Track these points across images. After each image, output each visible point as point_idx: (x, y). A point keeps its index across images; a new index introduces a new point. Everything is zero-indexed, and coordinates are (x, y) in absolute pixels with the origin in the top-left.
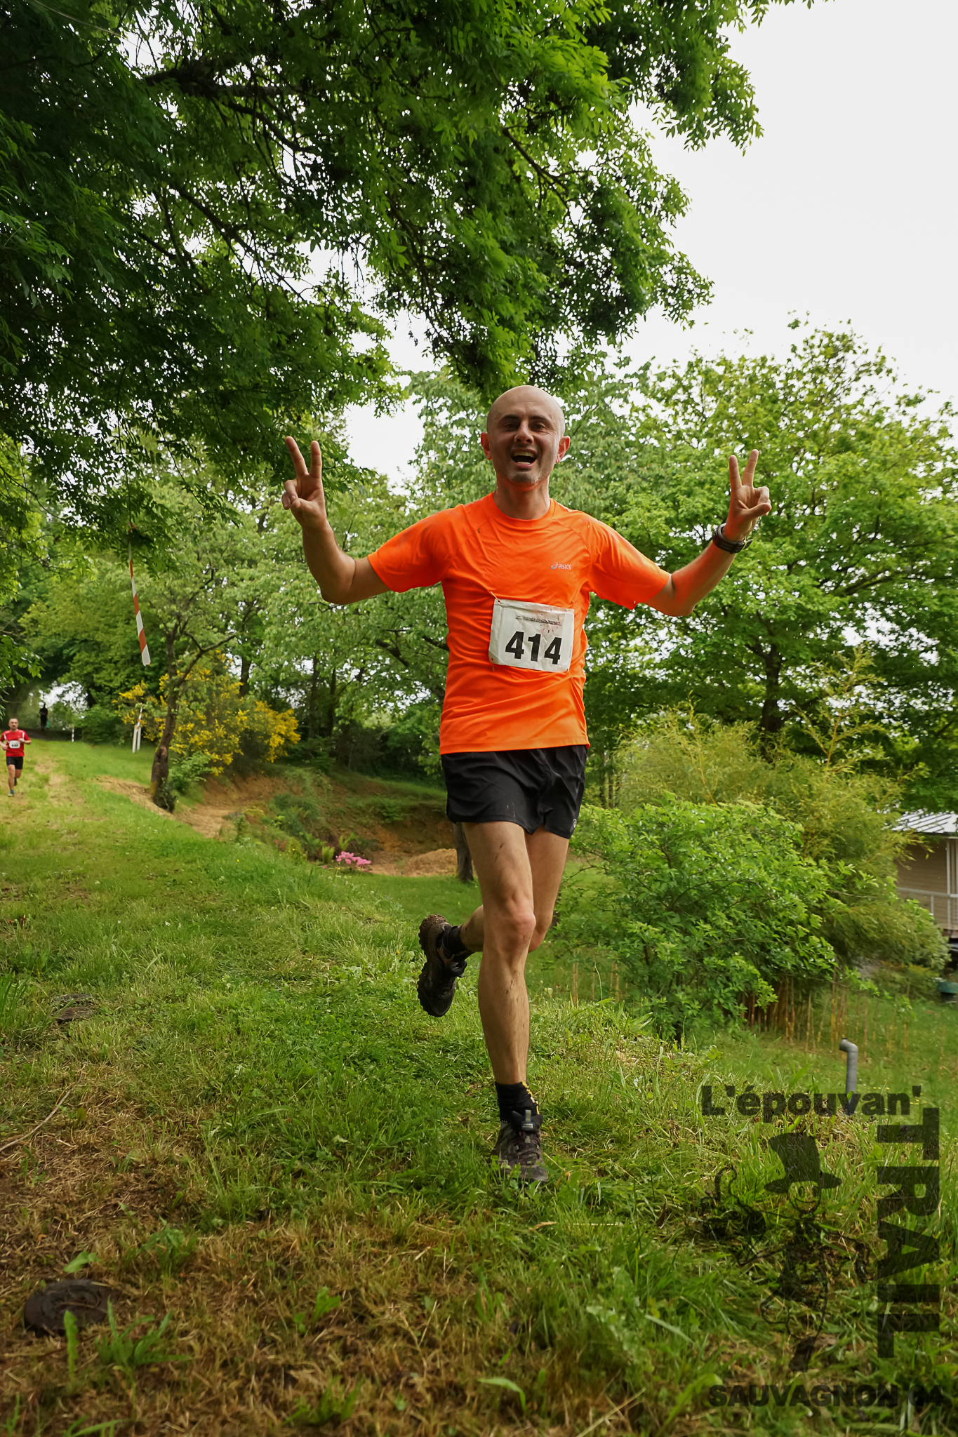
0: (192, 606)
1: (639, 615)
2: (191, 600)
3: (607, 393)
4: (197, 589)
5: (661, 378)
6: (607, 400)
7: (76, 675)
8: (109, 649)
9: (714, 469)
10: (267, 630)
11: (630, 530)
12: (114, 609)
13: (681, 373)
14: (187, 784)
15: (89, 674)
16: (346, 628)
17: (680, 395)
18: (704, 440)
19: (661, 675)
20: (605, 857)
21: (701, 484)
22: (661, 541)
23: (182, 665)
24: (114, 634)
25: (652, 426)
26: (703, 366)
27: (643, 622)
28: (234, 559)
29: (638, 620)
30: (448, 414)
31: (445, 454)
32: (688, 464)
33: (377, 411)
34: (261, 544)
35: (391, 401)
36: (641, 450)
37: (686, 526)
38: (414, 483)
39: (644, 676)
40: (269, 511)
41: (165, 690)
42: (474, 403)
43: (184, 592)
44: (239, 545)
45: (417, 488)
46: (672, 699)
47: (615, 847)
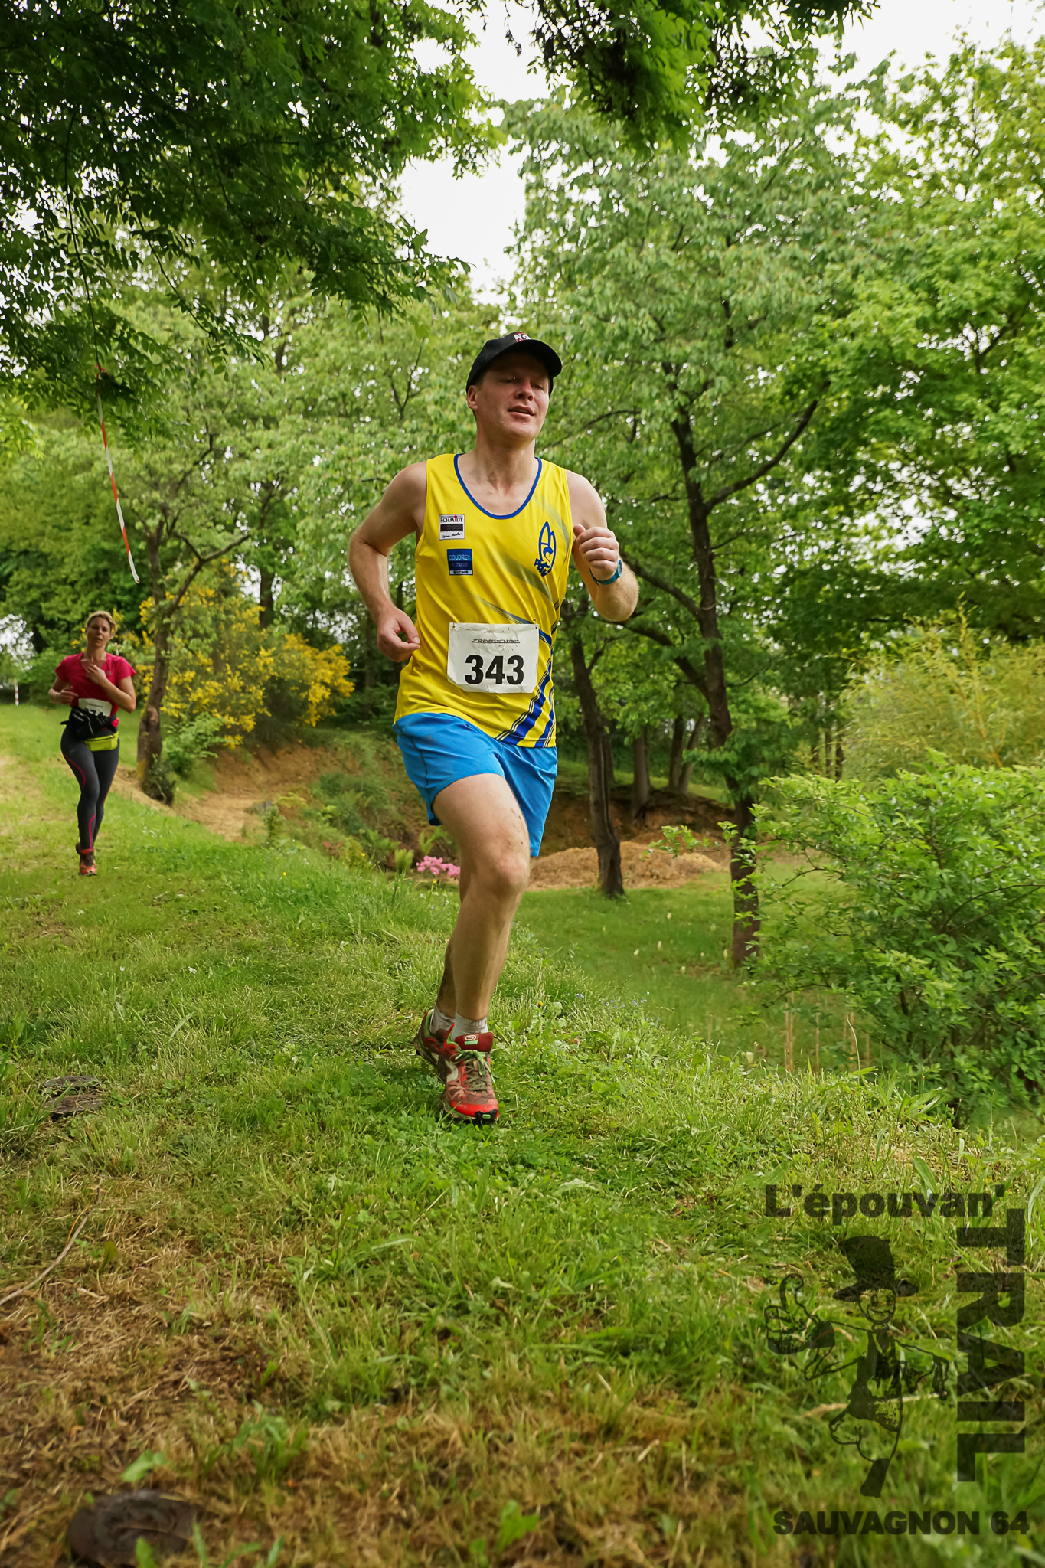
0: (182, 492)
1: (872, 476)
2: (181, 484)
3: (818, 116)
4: (189, 466)
5: (905, 87)
6: (818, 130)
7: (16, 605)
8: (61, 563)
9: (994, 233)
10: (300, 525)
11: (858, 341)
12: (65, 502)
13: (938, 75)
14: (190, 761)
15: (33, 603)
17: (939, 114)
18: (976, 188)
19: (907, 570)
20: (838, 853)
21: (973, 259)
22: (910, 356)
23: (174, 582)
24: (68, 540)
25: (890, 169)
26: (976, 62)
27: (878, 487)
28: (243, 417)
29: (870, 485)
30: (565, 168)
31: (562, 233)
32: (951, 228)
33: (456, 168)
34: (283, 391)
35: (479, 151)
36: (874, 209)
37: (948, 331)
38: (512, 284)
39: (879, 571)
40: (290, 338)
41: (149, 622)
42: (607, 145)
43: (170, 471)
44: (249, 395)
45: (517, 291)
46: (928, 607)
47: (852, 839)
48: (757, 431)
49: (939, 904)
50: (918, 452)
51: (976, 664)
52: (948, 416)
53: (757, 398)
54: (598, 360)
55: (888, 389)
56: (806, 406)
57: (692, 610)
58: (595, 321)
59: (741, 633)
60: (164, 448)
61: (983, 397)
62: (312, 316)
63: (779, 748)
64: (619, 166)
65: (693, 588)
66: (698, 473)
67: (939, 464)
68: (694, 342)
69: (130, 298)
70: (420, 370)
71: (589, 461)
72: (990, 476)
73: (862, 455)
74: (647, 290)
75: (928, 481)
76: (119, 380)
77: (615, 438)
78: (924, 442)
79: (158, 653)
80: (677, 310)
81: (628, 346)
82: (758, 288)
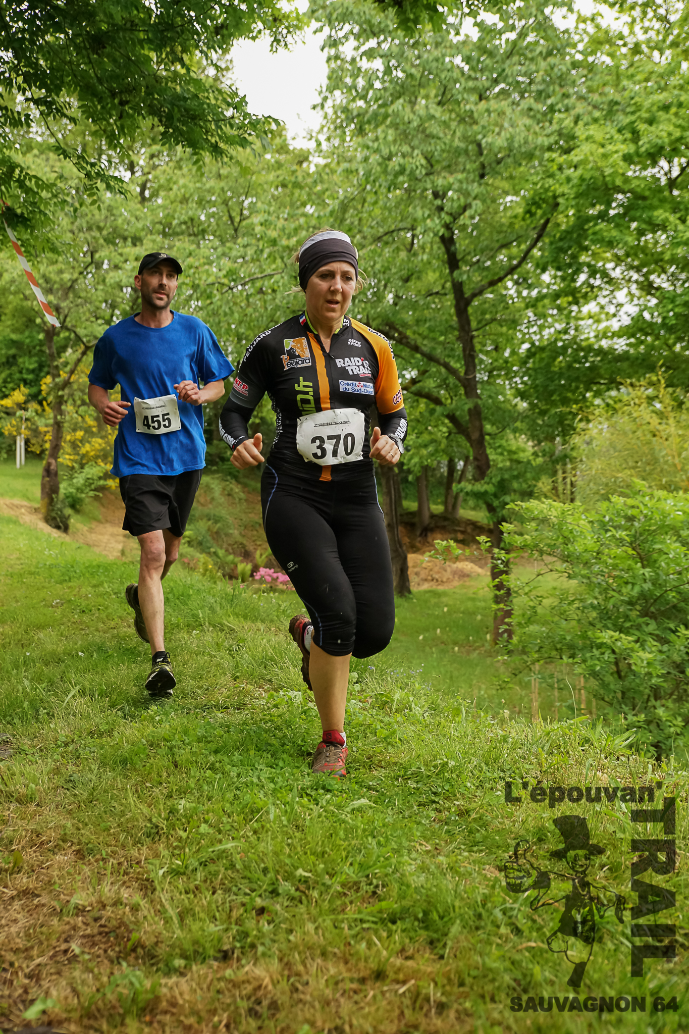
0: (71, 295)
1: (593, 273)
4: (76, 275)
6: (547, 11)
11: (579, 172)
14: (82, 500)
16: (250, 310)
18: (668, 52)
19: (621, 345)
20: (566, 558)
22: (618, 182)
23: (66, 364)
25: (603, 40)
27: (597, 282)
28: (116, 237)
29: (592, 281)
30: (356, 43)
31: (354, 93)
32: (650, 84)
33: (272, 45)
34: (146, 217)
35: (289, 32)
36: (590, 71)
37: (649, 162)
38: (319, 133)
39: (601, 347)
40: (150, 177)
41: (48, 394)
42: (387, 26)
43: (62, 279)
44: (120, 221)
45: (322, 138)
46: (637, 372)
47: (577, 547)
48: (505, 242)
49: (643, 595)
50: (627, 255)
51: (672, 414)
52: (650, 228)
53: (505, 216)
54: (384, 190)
55: (603, 207)
56: (542, 221)
57: (458, 378)
58: (380, 160)
59: (497, 394)
60: (57, 262)
61: (675, 212)
62: (167, 159)
63: (525, 481)
64: (397, 41)
65: (458, 361)
66: (461, 275)
67: (643, 265)
68: (455, 175)
69: (28, 147)
70: (250, 200)
71: (378, 266)
72: (682, 271)
73: (584, 258)
74: (420, 136)
75: (635, 276)
76: (19, 211)
77: (398, 249)
78: (632, 248)
79: (55, 417)
80: (443, 151)
81: (406, 179)
82: (503, 133)
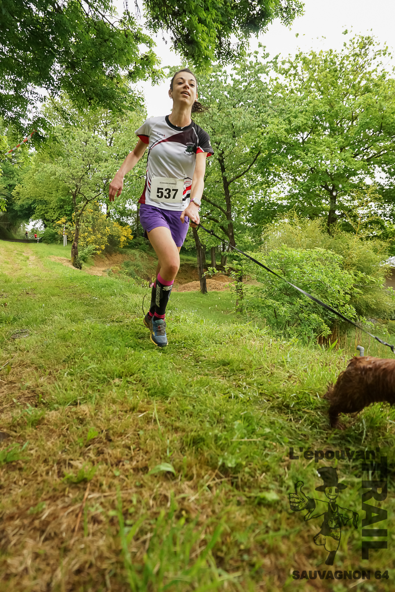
0: (82, 181)
1: (275, 176)
2: (81, 178)
3: (259, 71)
4: (83, 173)
5: (283, 63)
6: (259, 75)
7: (38, 215)
8: (50, 203)
9: (307, 105)
13: (292, 60)
14: (87, 258)
15: (43, 215)
19: (285, 202)
22: (284, 140)
23: (80, 207)
24: (52, 197)
27: (277, 179)
28: (98, 159)
36: (274, 98)
37: (295, 133)
39: (277, 203)
43: (78, 175)
44: (100, 153)
48: (242, 162)
50: (288, 169)
52: (295, 158)
57: (225, 213)
60: (76, 168)
65: (225, 207)
66: (226, 174)
67: (293, 173)
68: (223, 135)
73: (271, 169)
80: (219, 126)
82: (241, 120)
